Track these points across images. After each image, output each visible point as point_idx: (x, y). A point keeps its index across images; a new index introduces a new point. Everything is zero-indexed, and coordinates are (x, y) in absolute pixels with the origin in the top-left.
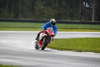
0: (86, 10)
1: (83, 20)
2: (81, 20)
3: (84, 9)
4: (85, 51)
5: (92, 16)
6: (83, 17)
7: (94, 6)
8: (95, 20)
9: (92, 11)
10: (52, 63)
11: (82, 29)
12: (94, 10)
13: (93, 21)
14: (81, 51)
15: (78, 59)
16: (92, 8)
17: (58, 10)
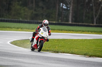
0: (64, 11)
1: (60, 21)
2: (58, 21)
3: (61, 10)
4: (62, 53)
5: (69, 17)
6: (60, 18)
7: (71, 8)
8: (72, 22)
9: (69, 13)
10: (29, 63)
11: (59, 30)
12: (71, 11)
13: (70, 23)
14: (58, 52)
15: (55, 60)
16: (69, 10)
17: (35, 10)
